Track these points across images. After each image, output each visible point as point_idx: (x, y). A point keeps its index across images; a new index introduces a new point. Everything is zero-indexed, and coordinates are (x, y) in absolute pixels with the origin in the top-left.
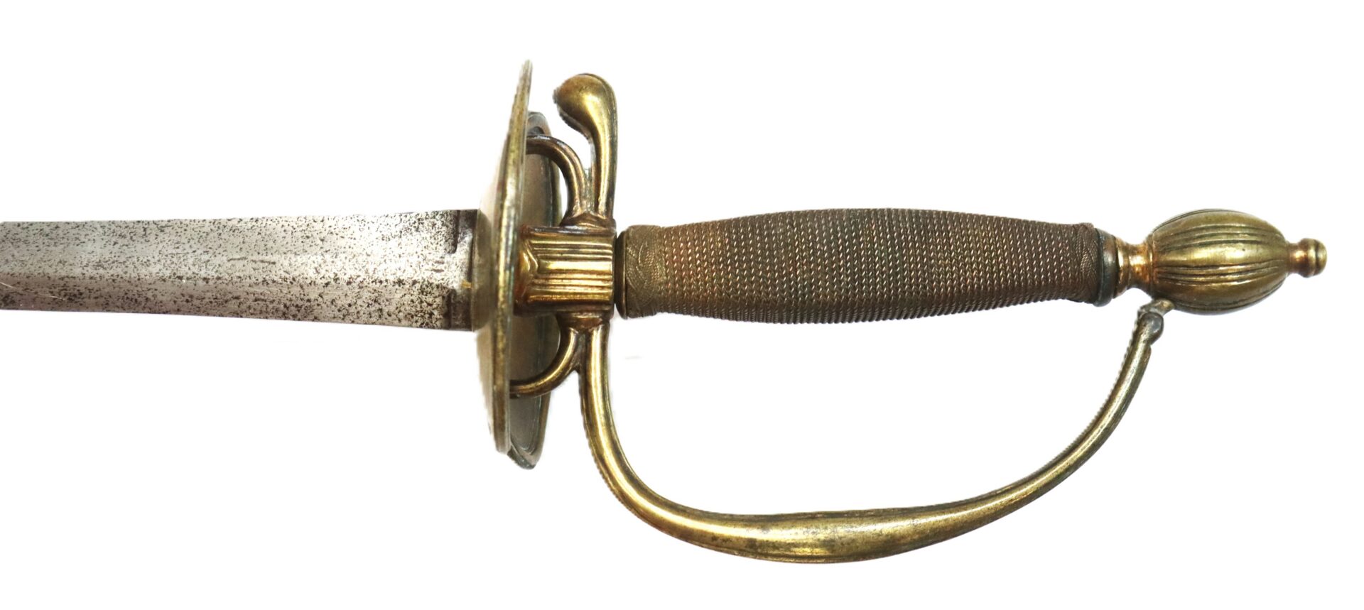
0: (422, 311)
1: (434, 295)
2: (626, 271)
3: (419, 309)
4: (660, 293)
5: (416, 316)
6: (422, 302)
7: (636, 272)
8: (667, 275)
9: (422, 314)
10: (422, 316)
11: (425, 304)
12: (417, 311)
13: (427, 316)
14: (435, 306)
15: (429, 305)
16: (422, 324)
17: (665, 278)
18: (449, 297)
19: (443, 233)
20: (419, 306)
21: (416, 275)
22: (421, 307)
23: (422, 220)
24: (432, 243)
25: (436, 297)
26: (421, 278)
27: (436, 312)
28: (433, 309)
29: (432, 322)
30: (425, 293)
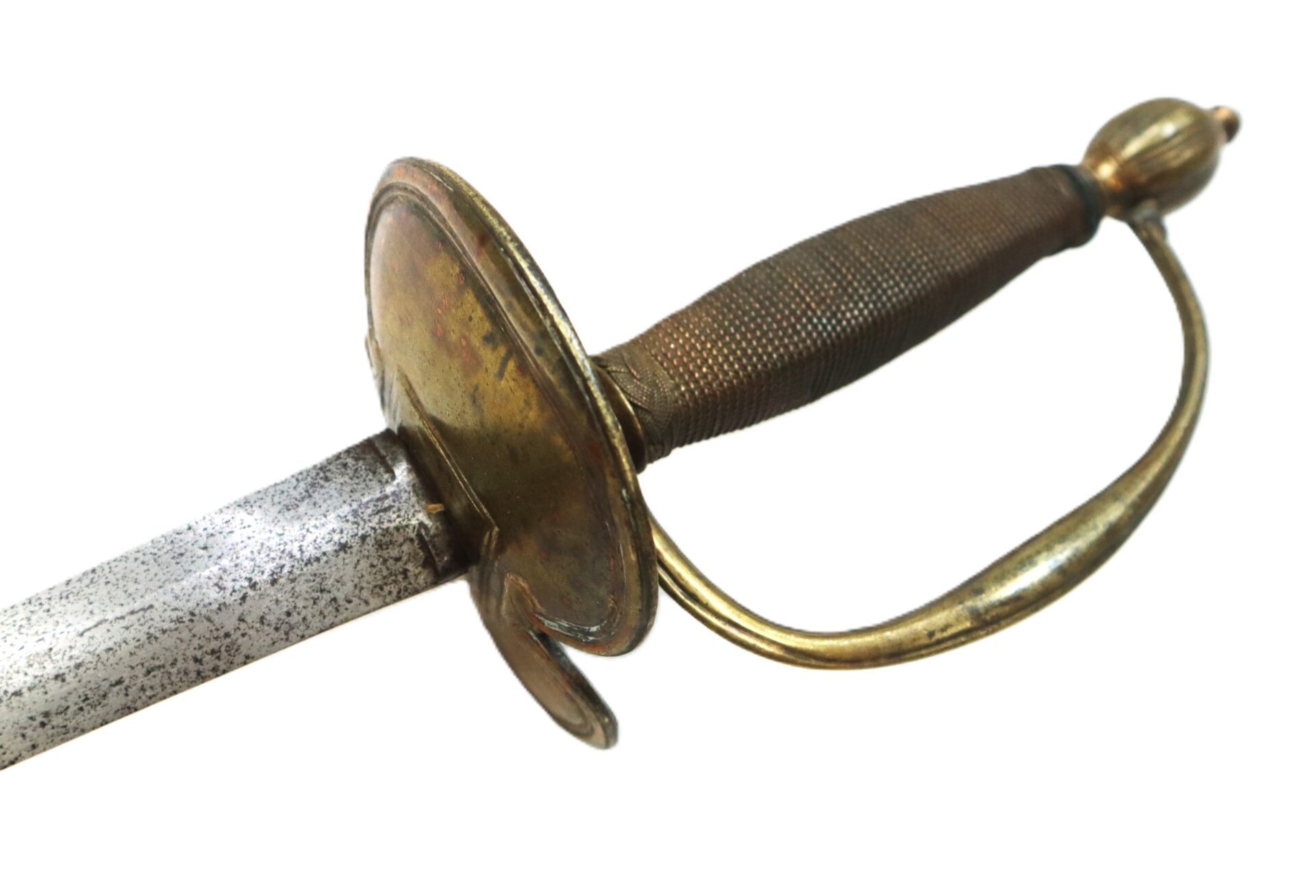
0: (391, 574)
1: (398, 543)
2: (624, 392)
3: (385, 573)
4: (676, 401)
5: (386, 584)
6: (385, 561)
7: (637, 386)
8: (672, 378)
9: (393, 578)
10: (395, 582)
11: (391, 562)
12: (385, 578)
13: (400, 578)
14: (405, 558)
15: (398, 559)
16: (399, 592)
17: (672, 382)
18: (419, 535)
19: (363, 467)
20: (384, 568)
21: (360, 528)
22: (388, 569)
23: (326, 467)
24: (357, 484)
25: (401, 545)
26: (369, 529)
27: (410, 567)
28: (406, 564)
29: (410, 584)
30: (384, 547)
